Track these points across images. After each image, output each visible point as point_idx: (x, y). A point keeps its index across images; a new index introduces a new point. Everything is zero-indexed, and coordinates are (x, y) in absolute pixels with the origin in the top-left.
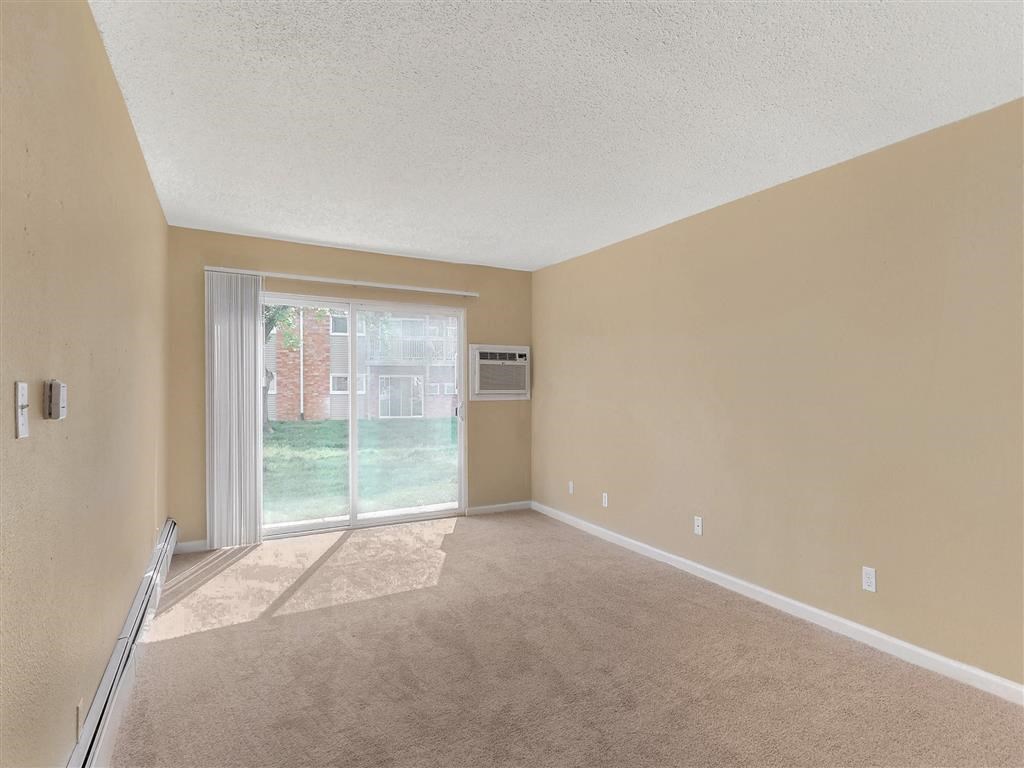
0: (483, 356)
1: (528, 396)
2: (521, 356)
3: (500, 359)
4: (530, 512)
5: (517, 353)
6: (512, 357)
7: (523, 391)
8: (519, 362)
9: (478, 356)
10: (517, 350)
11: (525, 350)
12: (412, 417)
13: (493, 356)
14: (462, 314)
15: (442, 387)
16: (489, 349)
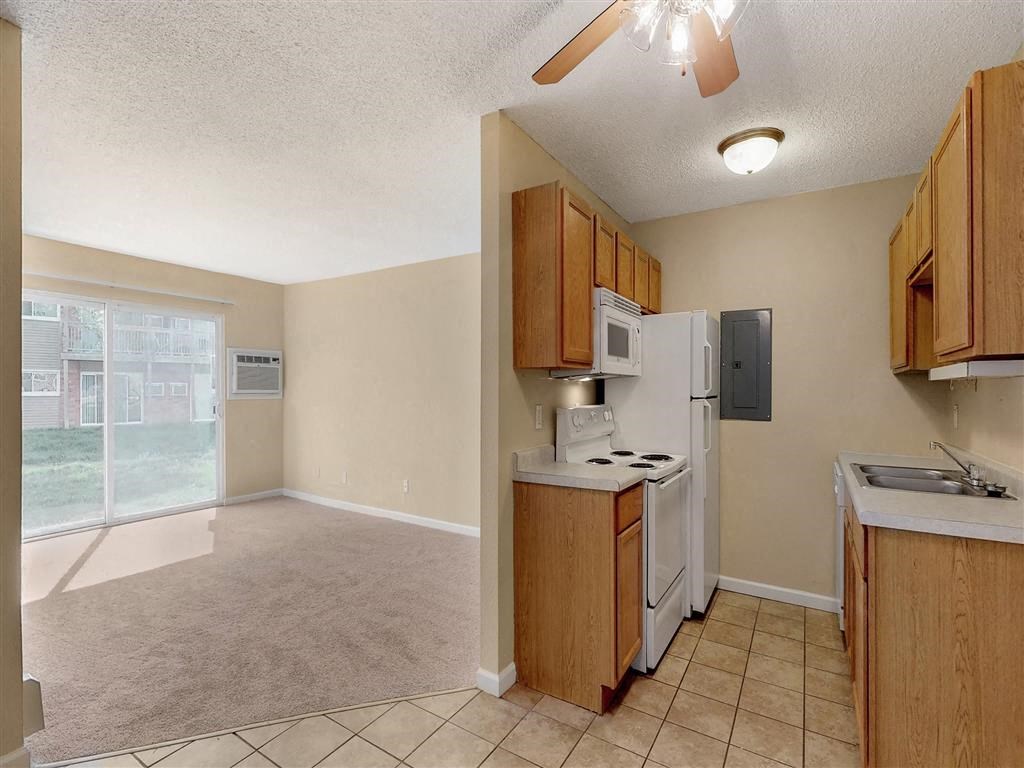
0: (241, 359)
1: (280, 397)
2: (274, 360)
3: (256, 362)
4: (282, 498)
5: (271, 357)
6: (267, 360)
7: (276, 391)
8: (273, 365)
9: (235, 359)
10: (270, 354)
11: (278, 354)
12: (128, 423)
13: (250, 359)
14: (221, 319)
15: (168, 388)
16: (246, 353)
